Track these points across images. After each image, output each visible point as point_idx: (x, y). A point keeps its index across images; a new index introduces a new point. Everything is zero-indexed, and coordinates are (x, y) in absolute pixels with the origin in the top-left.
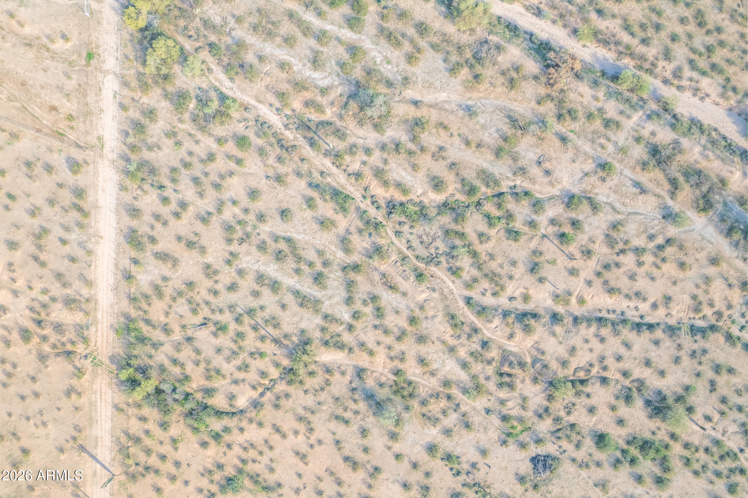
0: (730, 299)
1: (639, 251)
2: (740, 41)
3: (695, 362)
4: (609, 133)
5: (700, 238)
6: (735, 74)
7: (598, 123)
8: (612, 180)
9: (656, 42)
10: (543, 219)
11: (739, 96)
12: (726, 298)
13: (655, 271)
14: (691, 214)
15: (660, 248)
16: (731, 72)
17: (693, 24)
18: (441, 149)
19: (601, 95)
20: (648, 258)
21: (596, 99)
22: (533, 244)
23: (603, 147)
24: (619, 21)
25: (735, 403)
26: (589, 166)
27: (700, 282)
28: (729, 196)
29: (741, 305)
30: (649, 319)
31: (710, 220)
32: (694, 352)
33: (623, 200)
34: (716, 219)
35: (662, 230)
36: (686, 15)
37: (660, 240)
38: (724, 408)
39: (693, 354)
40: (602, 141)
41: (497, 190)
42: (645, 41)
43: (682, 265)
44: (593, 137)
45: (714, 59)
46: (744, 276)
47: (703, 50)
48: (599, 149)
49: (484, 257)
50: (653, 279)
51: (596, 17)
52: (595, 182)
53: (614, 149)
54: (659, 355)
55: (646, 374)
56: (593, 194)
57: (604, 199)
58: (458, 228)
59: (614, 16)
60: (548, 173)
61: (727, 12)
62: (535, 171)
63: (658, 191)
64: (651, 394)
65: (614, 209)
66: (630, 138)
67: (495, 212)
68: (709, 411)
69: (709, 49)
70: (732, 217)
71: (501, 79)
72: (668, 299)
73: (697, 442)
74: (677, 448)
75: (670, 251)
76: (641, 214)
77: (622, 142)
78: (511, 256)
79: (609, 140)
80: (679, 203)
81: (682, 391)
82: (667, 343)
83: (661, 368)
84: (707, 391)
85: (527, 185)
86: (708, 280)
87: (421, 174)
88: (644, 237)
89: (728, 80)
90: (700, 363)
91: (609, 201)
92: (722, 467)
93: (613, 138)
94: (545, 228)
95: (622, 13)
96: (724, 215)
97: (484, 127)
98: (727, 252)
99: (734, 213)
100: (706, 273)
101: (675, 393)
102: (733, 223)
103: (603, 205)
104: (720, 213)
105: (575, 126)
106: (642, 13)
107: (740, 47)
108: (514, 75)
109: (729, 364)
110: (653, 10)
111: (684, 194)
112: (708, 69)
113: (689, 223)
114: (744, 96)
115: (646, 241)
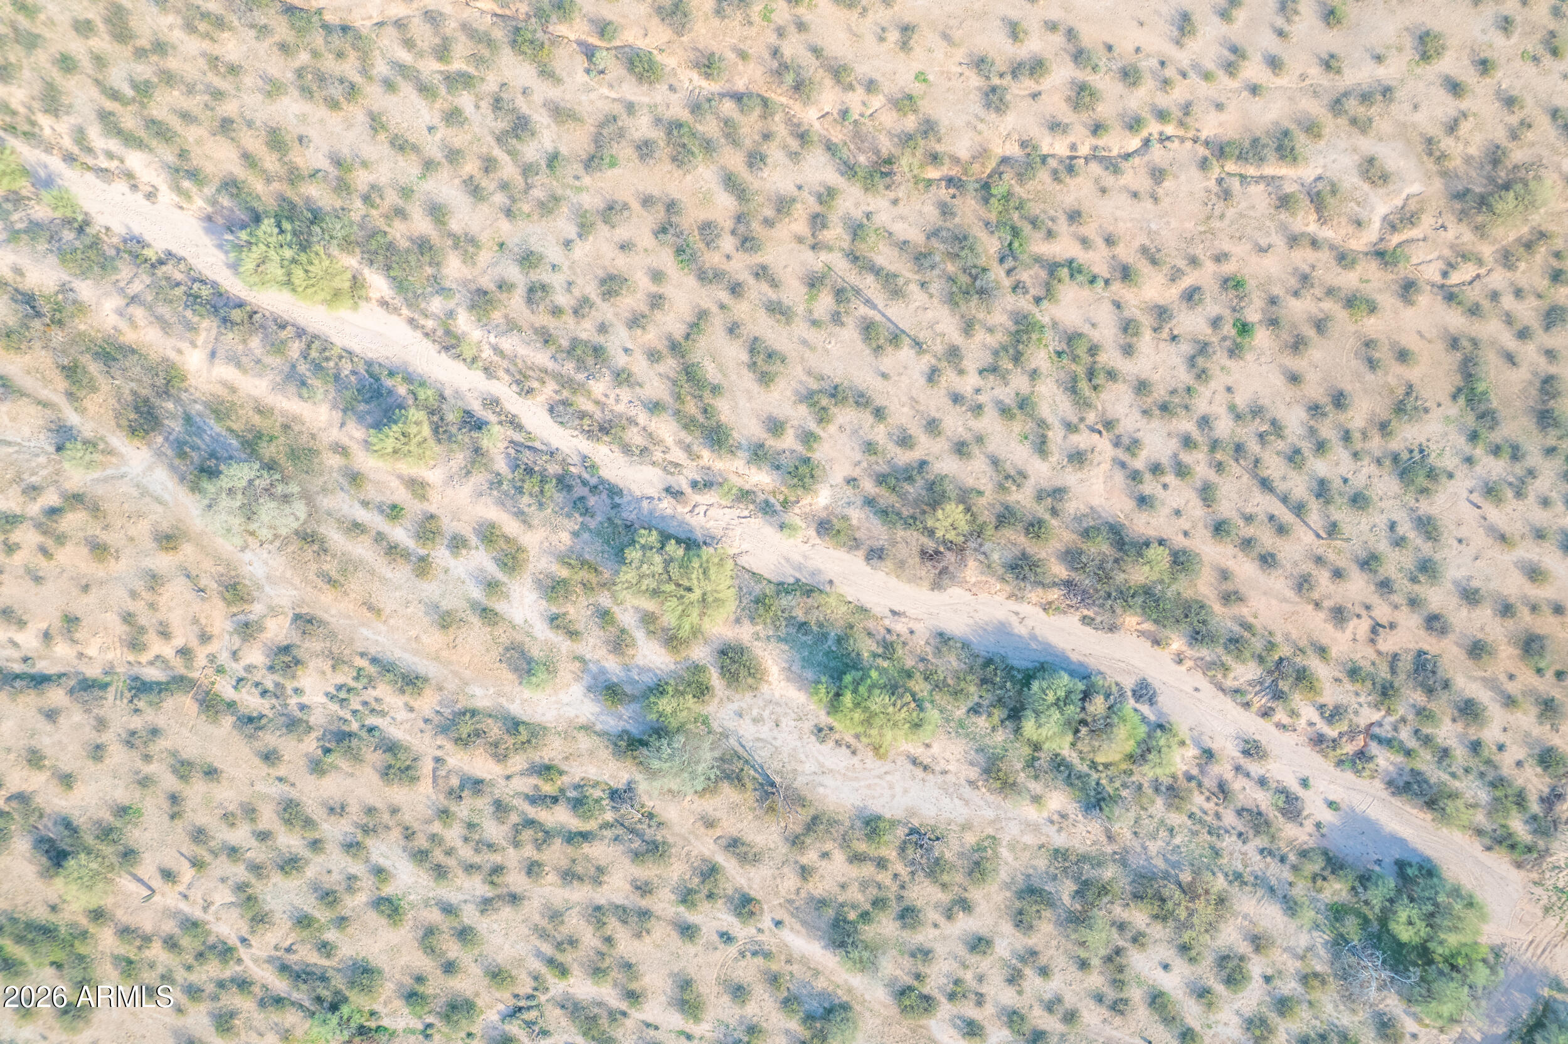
0: (203, 621)
1: (7, 522)
2: (210, 74)
3: (135, 755)
5: (136, 494)
6: (199, 142)
9: (27, 74)
11: (209, 190)
12: (195, 621)
13: (42, 562)
14: (118, 441)
15: (53, 512)
16: (191, 139)
17: (107, 37)
20: (27, 536)
25: (224, 843)
27: (139, 585)
28: (195, 402)
29: (231, 634)
30: (43, 666)
31: (159, 454)
32: (133, 733)
34: (169, 452)
35: (55, 478)
36: (90, 16)
37: (51, 498)
38: (201, 852)
39: (131, 740)
43: (99, 550)
45: (155, 112)
46: (233, 573)
47: (129, 92)
50: (38, 580)
54: (60, 742)
55: (36, 782)
61: (178, 12)
63: (45, 393)
64: (50, 825)
68: (170, 859)
69: (143, 89)
70: (203, 446)
72: (71, 621)
73: (148, 927)
74: (106, 940)
75: (73, 521)
76: (9, 444)
80: (92, 418)
81: (111, 819)
82: (75, 717)
83: (66, 768)
84: (166, 818)
86: (154, 581)
88: (15, 491)
89: (183, 154)
90: (147, 758)
92: (204, 977)
96: (185, 443)
98: (197, 520)
99: (207, 438)
100: (153, 567)
101: (99, 823)
102: (204, 460)
104: (177, 440)
107: (208, 86)
109: (209, 760)
111: (98, 398)
112: (142, 133)
113: (114, 460)
114: (218, 191)
115: (21, 499)
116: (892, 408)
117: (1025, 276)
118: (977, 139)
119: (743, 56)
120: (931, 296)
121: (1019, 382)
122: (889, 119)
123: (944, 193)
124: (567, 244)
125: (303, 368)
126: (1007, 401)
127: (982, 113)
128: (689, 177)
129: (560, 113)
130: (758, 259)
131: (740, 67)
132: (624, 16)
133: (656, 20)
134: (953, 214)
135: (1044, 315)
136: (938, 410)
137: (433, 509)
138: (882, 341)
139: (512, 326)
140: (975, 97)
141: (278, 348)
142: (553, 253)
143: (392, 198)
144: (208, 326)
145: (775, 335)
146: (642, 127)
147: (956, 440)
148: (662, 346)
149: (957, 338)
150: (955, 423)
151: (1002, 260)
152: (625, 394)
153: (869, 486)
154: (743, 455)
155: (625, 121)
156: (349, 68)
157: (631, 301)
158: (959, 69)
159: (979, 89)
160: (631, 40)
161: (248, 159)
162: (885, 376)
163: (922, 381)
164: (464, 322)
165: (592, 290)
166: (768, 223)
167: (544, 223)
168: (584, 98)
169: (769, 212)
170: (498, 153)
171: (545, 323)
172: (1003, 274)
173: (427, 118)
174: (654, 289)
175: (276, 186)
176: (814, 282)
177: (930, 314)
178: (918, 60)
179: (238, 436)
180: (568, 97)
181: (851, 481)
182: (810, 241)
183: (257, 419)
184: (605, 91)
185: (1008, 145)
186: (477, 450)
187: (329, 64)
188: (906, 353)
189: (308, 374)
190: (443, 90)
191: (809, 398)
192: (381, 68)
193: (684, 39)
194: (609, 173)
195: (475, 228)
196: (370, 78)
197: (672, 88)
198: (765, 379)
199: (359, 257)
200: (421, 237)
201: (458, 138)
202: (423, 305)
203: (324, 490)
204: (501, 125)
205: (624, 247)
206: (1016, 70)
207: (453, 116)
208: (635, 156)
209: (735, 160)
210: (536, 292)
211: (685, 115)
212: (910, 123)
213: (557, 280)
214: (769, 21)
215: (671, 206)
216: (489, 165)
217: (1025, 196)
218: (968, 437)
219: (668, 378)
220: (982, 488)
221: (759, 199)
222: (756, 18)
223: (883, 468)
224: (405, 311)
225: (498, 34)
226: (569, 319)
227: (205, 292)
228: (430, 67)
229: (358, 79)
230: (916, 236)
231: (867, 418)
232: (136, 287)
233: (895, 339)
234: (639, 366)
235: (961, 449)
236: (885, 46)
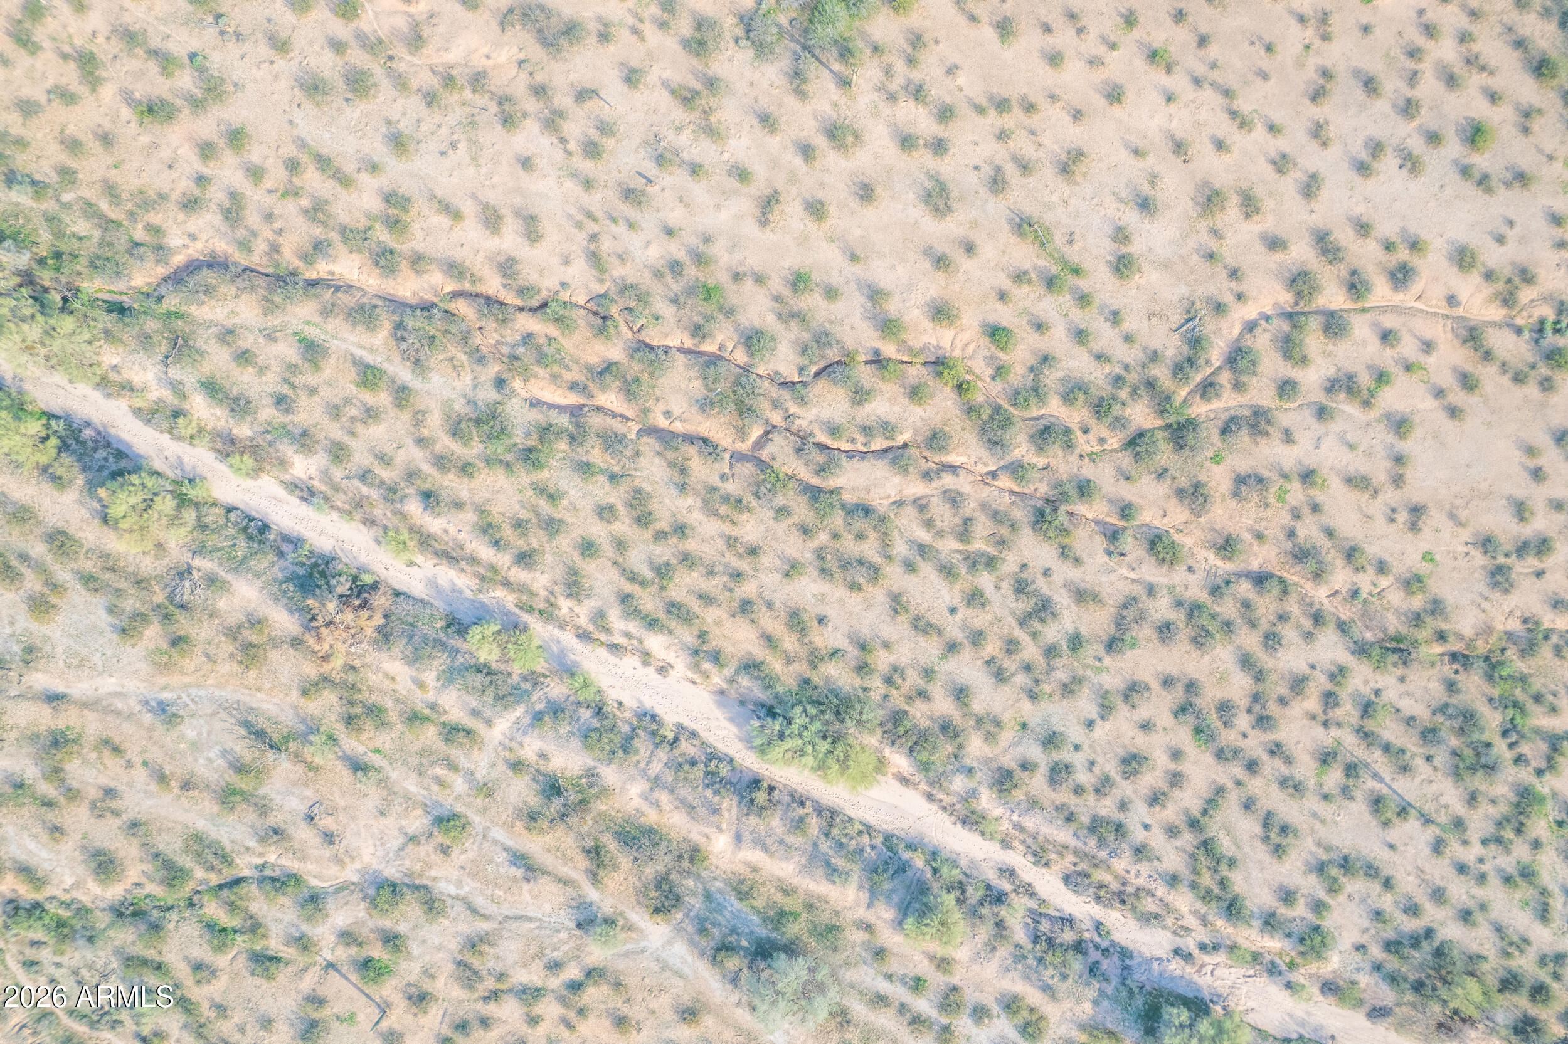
1: (530, 994)
2: (727, 555)
4: (456, 753)
5: (657, 968)
6: (718, 623)
7: (430, 734)
8: (464, 851)
9: (549, 558)
10: (324, 933)
11: (728, 671)
13: (564, 1033)
14: (639, 917)
15: (575, 987)
16: (709, 620)
17: (627, 521)
18: (110, 793)
19: (430, 677)
20: (549, 1009)
21: (422, 686)
22: (307, 983)
23: (440, 782)
24: (470, 516)
26: (418, 822)
28: (715, 879)
31: (679, 929)
33: (489, 893)
34: (690, 928)
35: (577, 952)
36: (611, 500)
37: (573, 972)
40: (439, 771)
41: (228, 874)
42: (525, 558)
43: (621, 1023)
44: (421, 764)
45: (673, 594)
47: (649, 574)
48: (435, 788)
49: (207, 1012)
51: (420, 510)
52: (428, 855)
53: (466, 786)
56: (428, 878)
57: (452, 890)
58: (151, 954)
59: (459, 505)
60: (329, 838)
61: (697, 494)
62: (304, 834)
63: (565, 871)
65: (474, 911)
66: (500, 763)
67: (224, 919)
69: (663, 572)
70: (724, 923)
71: (228, 647)
75: (593, 994)
76: (530, 919)
77: (484, 772)
78: (263, 1008)
79: (453, 767)
80: (612, 894)
85: (290, 863)
87: (69, 846)
88: (537, 966)
89: (702, 635)
91: (462, 892)
93: (464, 763)
94: (329, 948)
95: (476, 499)
96: (706, 920)
97: (196, 747)
98: (718, 993)
99: (728, 915)
100: (673, 1038)
102: (725, 936)
103: (449, 901)
104: (698, 916)
105: (384, 740)
106: (518, 497)
107: (727, 566)
108: (253, 638)
110: (541, 490)
111: (619, 876)
112: (661, 615)
113: (634, 935)
114: (737, 671)
115: (543, 973)
116: (1398, 877)
117: (1525, 749)
118: (1482, 616)
119: (1260, 537)
120: (1435, 769)
121: (1521, 850)
122: (1396, 597)
123: (1447, 669)
124: (1090, 724)
125: (825, 846)
126: (1509, 870)
127: (1487, 592)
128: (1207, 658)
129: (1082, 596)
130: (1271, 736)
131: (1256, 548)
132: (1143, 497)
133: (1174, 501)
134: (1458, 691)
135: (1543, 786)
136: (1443, 878)
137: (956, 980)
138: (1389, 815)
139: (1033, 803)
140: (1479, 575)
141: (799, 825)
142: (1075, 733)
143: (914, 679)
144: (729, 805)
145: (1288, 809)
146: (1161, 609)
147: (1459, 907)
148: (1180, 821)
149: (1460, 809)
150: (1460, 891)
151: (1505, 734)
152: (1145, 868)
153: (1376, 952)
154: (1257, 923)
155: (1146, 603)
156: (869, 550)
157: (1151, 779)
158: (1465, 549)
159: (1483, 567)
160: (1148, 520)
161: (769, 640)
162: (1392, 847)
163: (1427, 851)
164: (987, 801)
165: (1111, 767)
166: (1283, 701)
167: (1064, 702)
168: (1104, 579)
169: (1283, 690)
170: (1019, 634)
171: (1066, 800)
172: (1504, 747)
173: (947, 598)
174: (1172, 766)
175: (796, 666)
176: (1326, 758)
177: (1434, 787)
178: (1425, 541)
179: (759, 912)
180: (1088, 578)
181: (1360, 948)
182: (1321, 718)
183: (779, 897)
184: (1125, 572)
185: (1510, 621)
186: (1000, 924)
187: (850, 547)
188: (1412, 825)
189: (830, 852)
190: (963, 569)
191: (1321, 868)
192: (900, 549)
193: (1201, 520)
194: (1129, 654)
195: (996, 707)
196: (889, 558)
197: (1190, 569)
198: (1278, 851)
199: (879, 736)
200: (943, 717)
201: (980, 619)
202: (945, 784)
203: (847, 964)
204: (1024, 605)
205: (1146, 727)
206: (1522, 549)
207: (975, 598)
208: (1154, 636)
209: (1250, 640)
210: (1058, 773)
211: (1203, 596)
212: (1417, 602)
213: (1078, 760)
214: (1284, 502)
215: (1191, 687)
216: (1011, 646)
217: (1525, 671)
218: (1471, 905)
219: (1185, 851)
220: (1485, 953)
221: (1273, 677)
222: (1271, 500)
223: (1390, 934)
224: (923, 786)
225: (1018, 513)
226: (1091, 798)
227: (724, 771)
228: (949, 546)
229: (877, 559)
230: (1422, 712)
231: (1376, 887)
232: (656, 767)
233: (1403, 812)
234: (1157, 840)
235: (1466, 916)
236: (1393, 527)
